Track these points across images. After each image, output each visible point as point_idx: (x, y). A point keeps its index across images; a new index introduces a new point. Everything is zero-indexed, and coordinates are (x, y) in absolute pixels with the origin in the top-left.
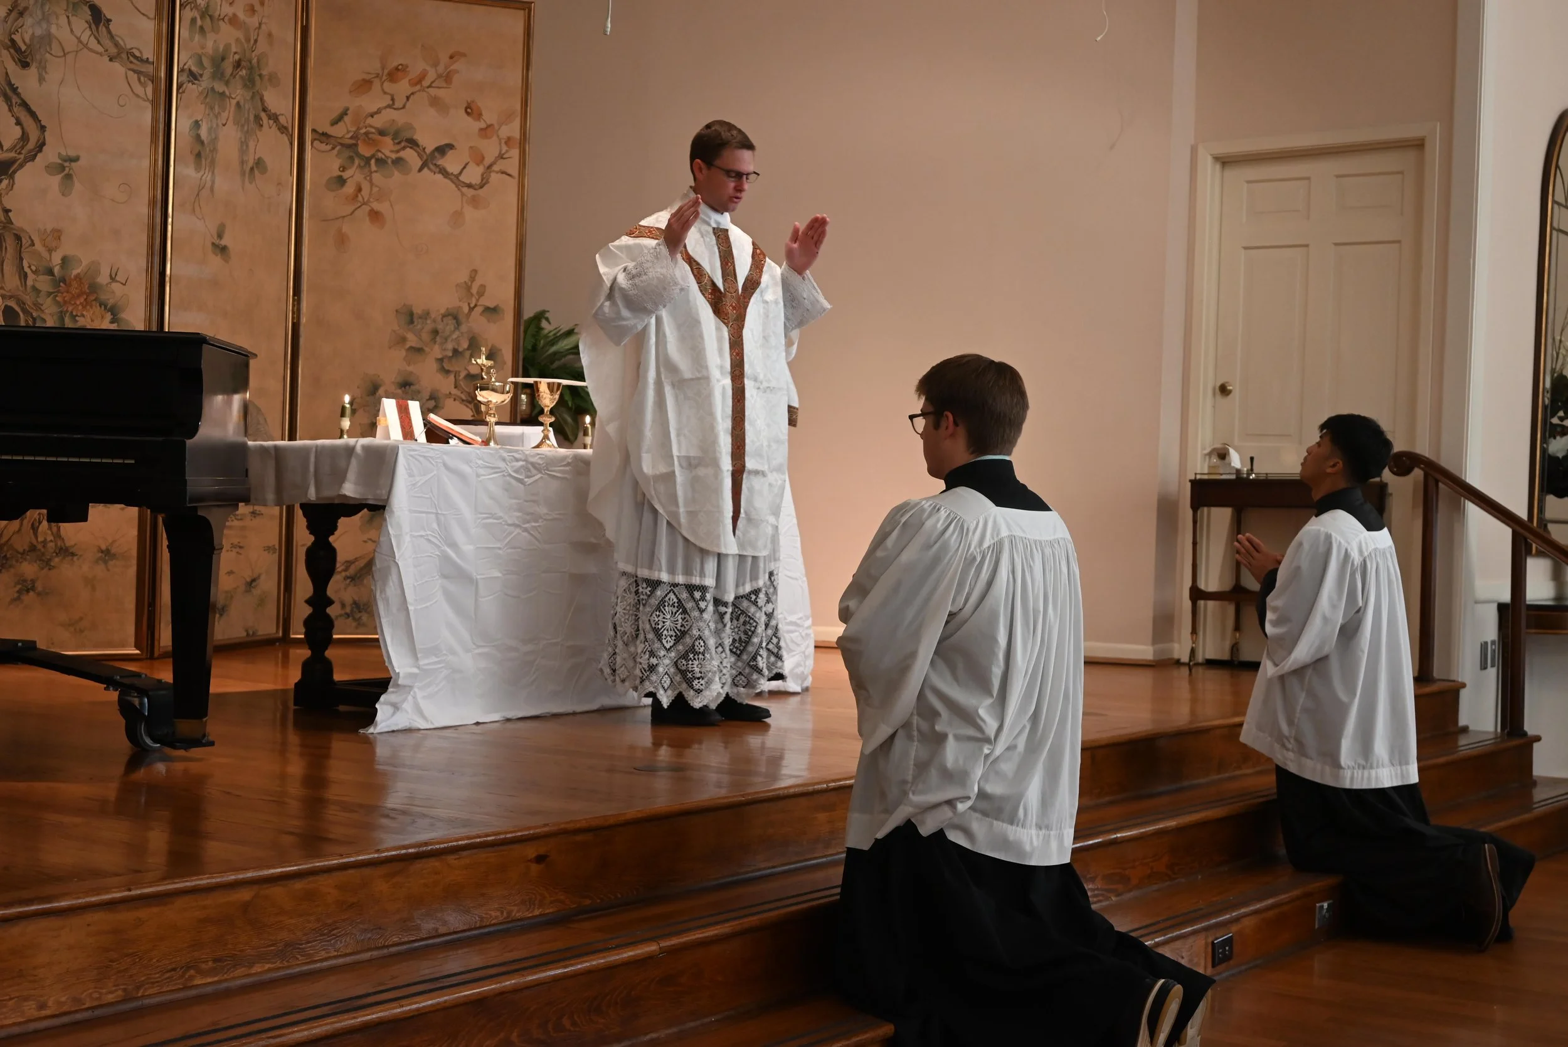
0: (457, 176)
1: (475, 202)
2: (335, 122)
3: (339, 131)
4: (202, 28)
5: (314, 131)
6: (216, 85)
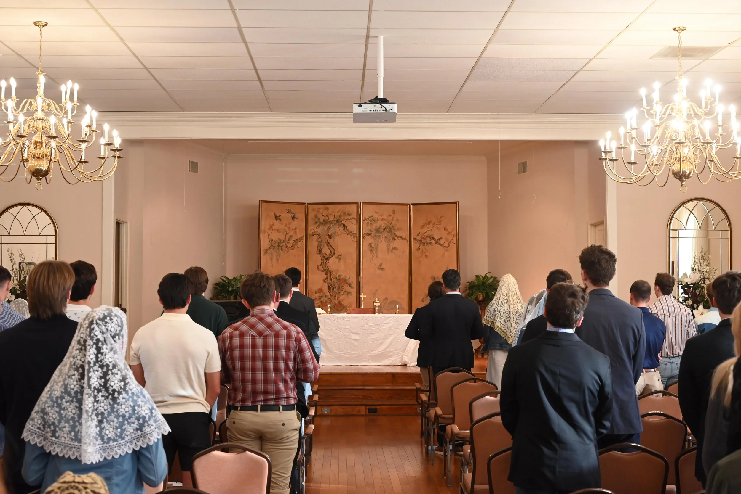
0: (443, 245)
1: (447, 251)
2: (418, 235)
3: (418, 237)
4: (371, 224)
5: (413, 238)
6: (377, 234)
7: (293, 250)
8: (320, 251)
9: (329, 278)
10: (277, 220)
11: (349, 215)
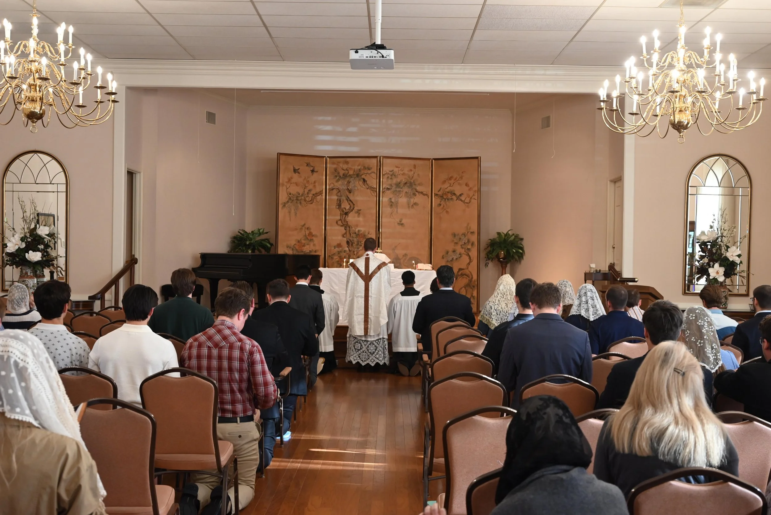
0: (464, 201)
1: (468, 207)
2: (439, 191)
3: (440, 193)
4: (391, 178)
5: (435, 194)
6: (398, 189)
7: (312, 204)
8: (339, 205)
9: (348, 233)
10: (295, 173)
11: (369, 169)
